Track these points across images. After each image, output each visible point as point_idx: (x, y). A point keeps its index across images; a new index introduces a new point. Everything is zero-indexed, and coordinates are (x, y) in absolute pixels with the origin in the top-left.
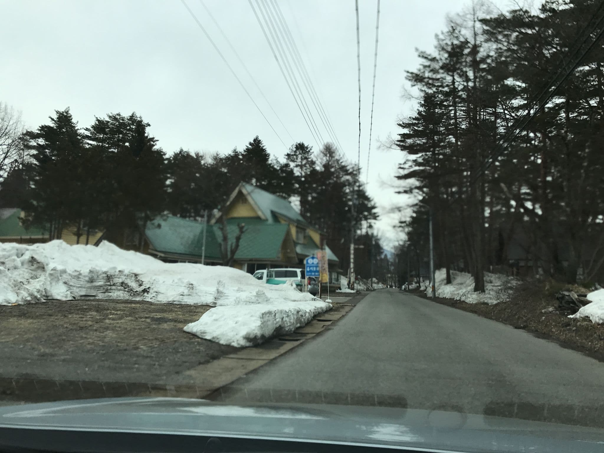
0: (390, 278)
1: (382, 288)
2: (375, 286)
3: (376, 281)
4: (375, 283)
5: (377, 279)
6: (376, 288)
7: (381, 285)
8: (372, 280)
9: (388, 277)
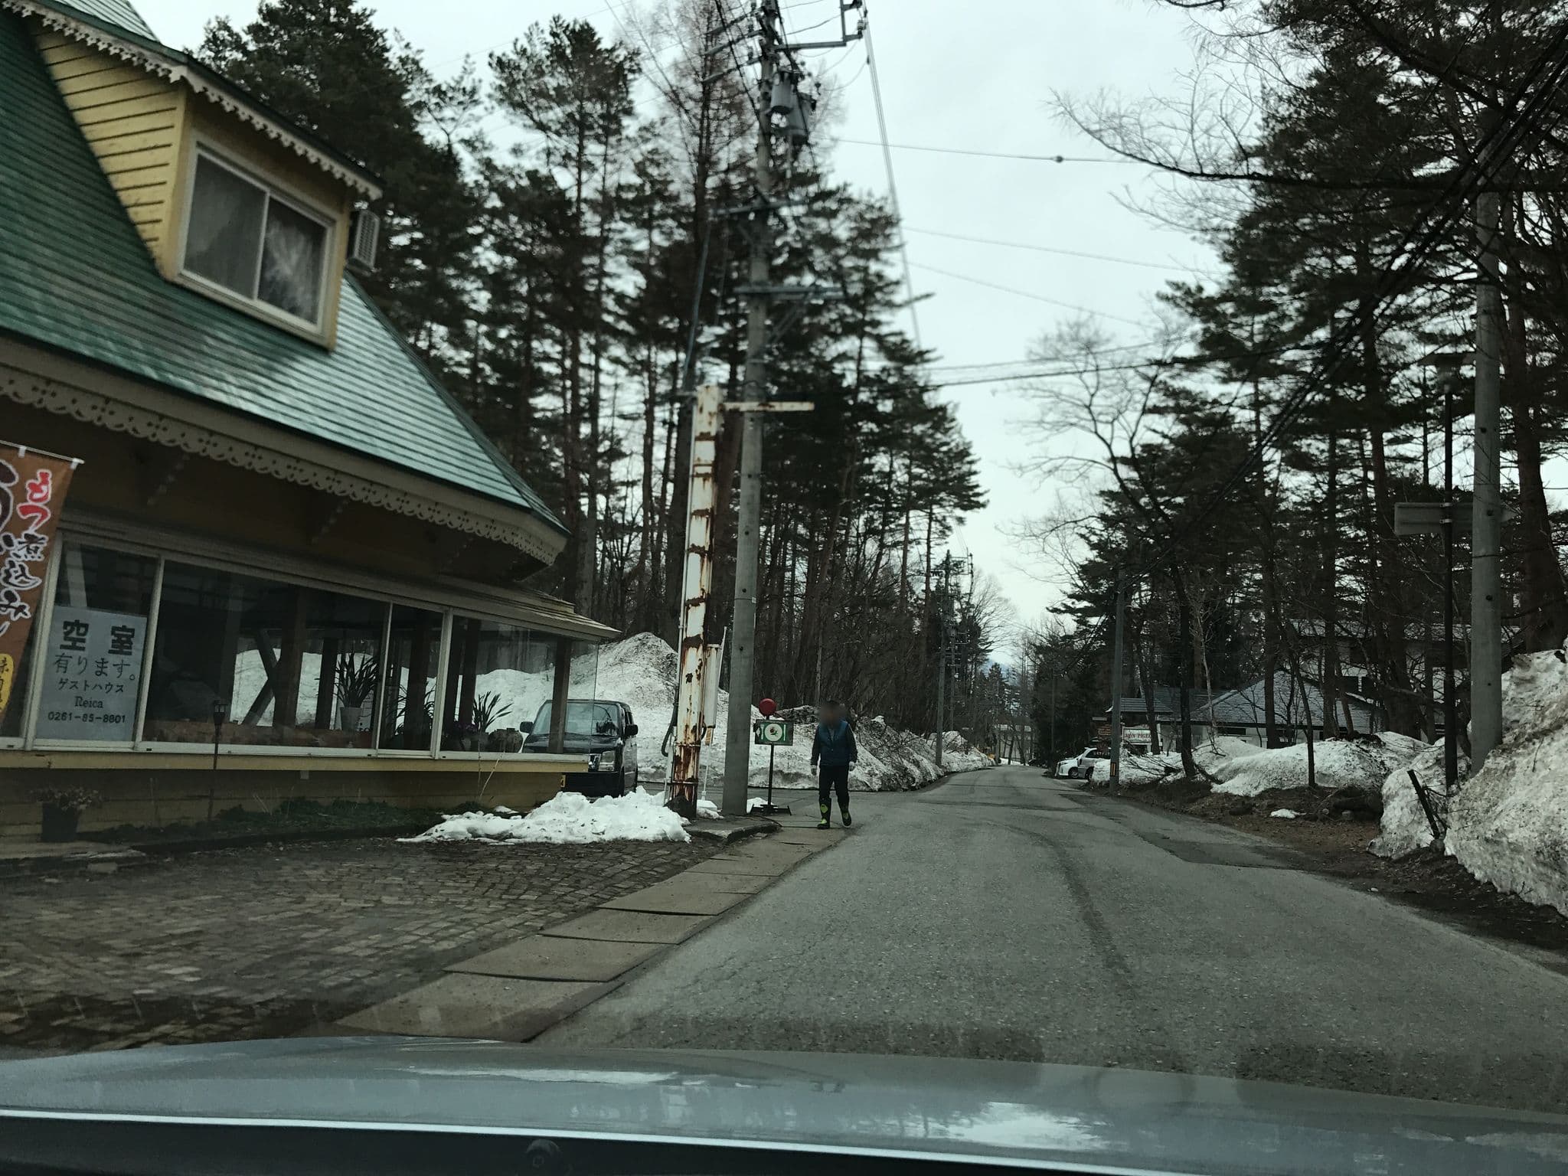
0: (1005, 733)
1: (980, 765)
2: (954, 760)
3: (960, 741)
4: (954, 748)
5: (963, 734)
6: (955, 767)
7: (975, 758)
8: (939, 739)
9: (1000, 732)
